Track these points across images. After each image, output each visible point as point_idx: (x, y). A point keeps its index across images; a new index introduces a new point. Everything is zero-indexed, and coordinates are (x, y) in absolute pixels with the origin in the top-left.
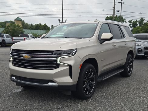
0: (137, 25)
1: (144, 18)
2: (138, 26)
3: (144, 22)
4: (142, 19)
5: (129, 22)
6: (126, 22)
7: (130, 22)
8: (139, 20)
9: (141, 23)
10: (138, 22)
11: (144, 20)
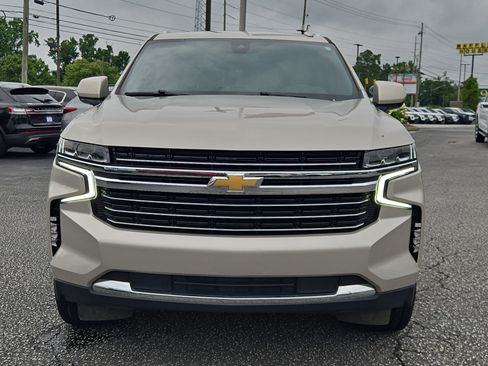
0: (76, 55)
1: (96, 35)
2: (80, 57)
3: (96, 47)
4: (91, 36)
5: (49, 44)
6: (37, 42)
7: (52, 44)
8: (81, 40)
9: (88, 51)
10: (78, 47)
11: (97, 39)
